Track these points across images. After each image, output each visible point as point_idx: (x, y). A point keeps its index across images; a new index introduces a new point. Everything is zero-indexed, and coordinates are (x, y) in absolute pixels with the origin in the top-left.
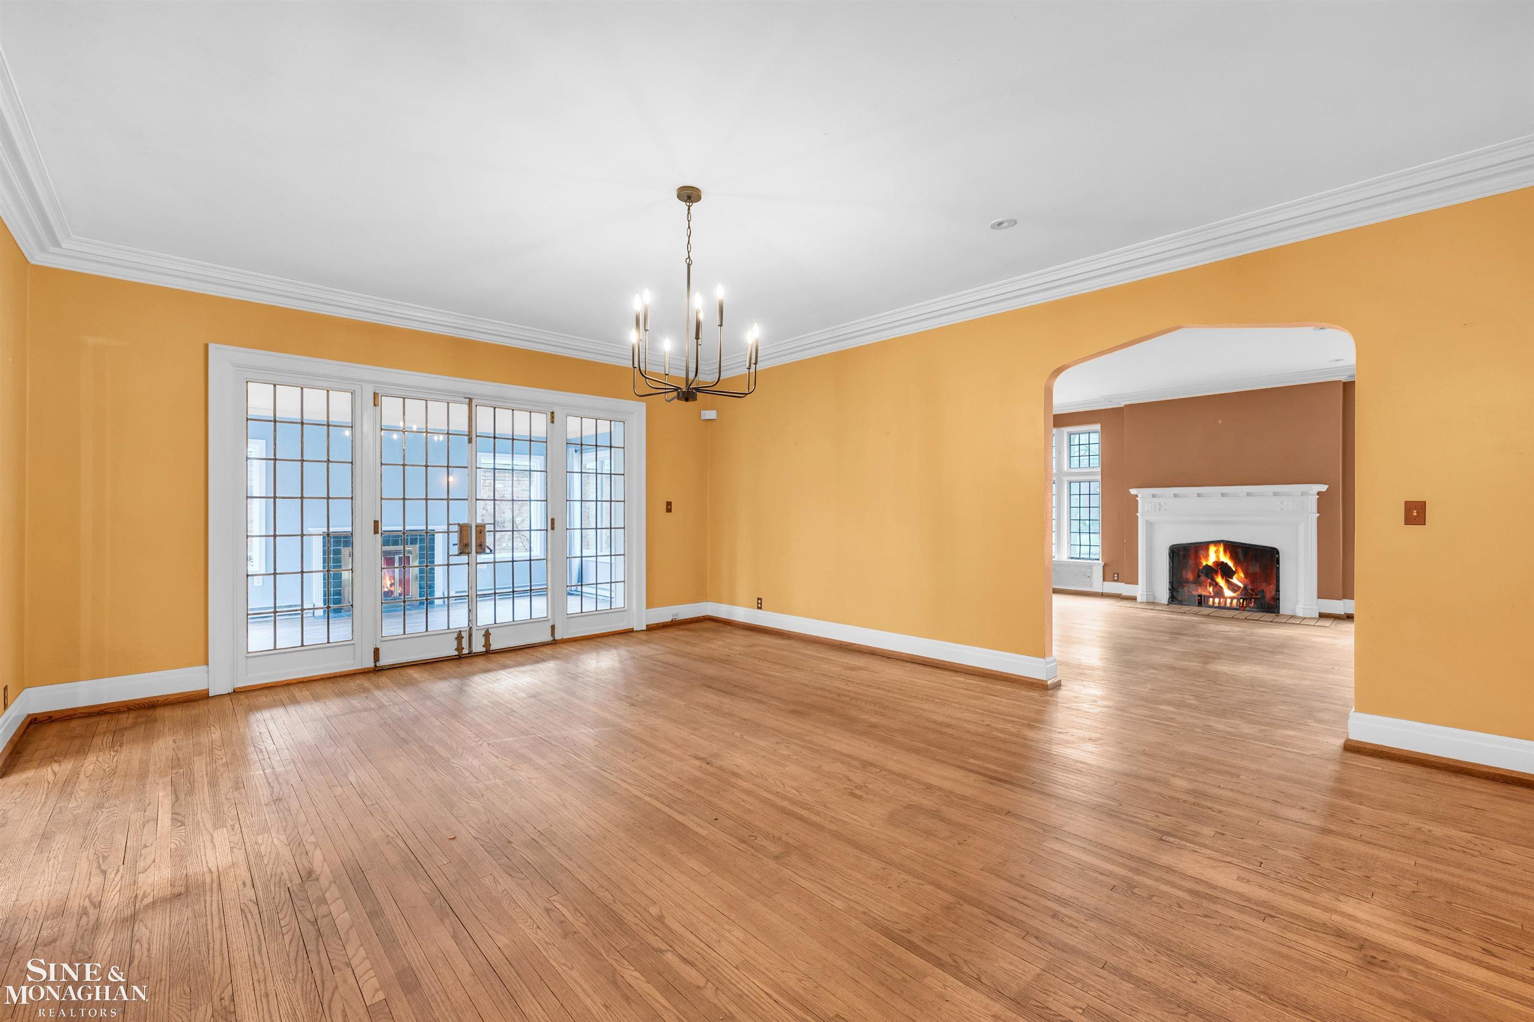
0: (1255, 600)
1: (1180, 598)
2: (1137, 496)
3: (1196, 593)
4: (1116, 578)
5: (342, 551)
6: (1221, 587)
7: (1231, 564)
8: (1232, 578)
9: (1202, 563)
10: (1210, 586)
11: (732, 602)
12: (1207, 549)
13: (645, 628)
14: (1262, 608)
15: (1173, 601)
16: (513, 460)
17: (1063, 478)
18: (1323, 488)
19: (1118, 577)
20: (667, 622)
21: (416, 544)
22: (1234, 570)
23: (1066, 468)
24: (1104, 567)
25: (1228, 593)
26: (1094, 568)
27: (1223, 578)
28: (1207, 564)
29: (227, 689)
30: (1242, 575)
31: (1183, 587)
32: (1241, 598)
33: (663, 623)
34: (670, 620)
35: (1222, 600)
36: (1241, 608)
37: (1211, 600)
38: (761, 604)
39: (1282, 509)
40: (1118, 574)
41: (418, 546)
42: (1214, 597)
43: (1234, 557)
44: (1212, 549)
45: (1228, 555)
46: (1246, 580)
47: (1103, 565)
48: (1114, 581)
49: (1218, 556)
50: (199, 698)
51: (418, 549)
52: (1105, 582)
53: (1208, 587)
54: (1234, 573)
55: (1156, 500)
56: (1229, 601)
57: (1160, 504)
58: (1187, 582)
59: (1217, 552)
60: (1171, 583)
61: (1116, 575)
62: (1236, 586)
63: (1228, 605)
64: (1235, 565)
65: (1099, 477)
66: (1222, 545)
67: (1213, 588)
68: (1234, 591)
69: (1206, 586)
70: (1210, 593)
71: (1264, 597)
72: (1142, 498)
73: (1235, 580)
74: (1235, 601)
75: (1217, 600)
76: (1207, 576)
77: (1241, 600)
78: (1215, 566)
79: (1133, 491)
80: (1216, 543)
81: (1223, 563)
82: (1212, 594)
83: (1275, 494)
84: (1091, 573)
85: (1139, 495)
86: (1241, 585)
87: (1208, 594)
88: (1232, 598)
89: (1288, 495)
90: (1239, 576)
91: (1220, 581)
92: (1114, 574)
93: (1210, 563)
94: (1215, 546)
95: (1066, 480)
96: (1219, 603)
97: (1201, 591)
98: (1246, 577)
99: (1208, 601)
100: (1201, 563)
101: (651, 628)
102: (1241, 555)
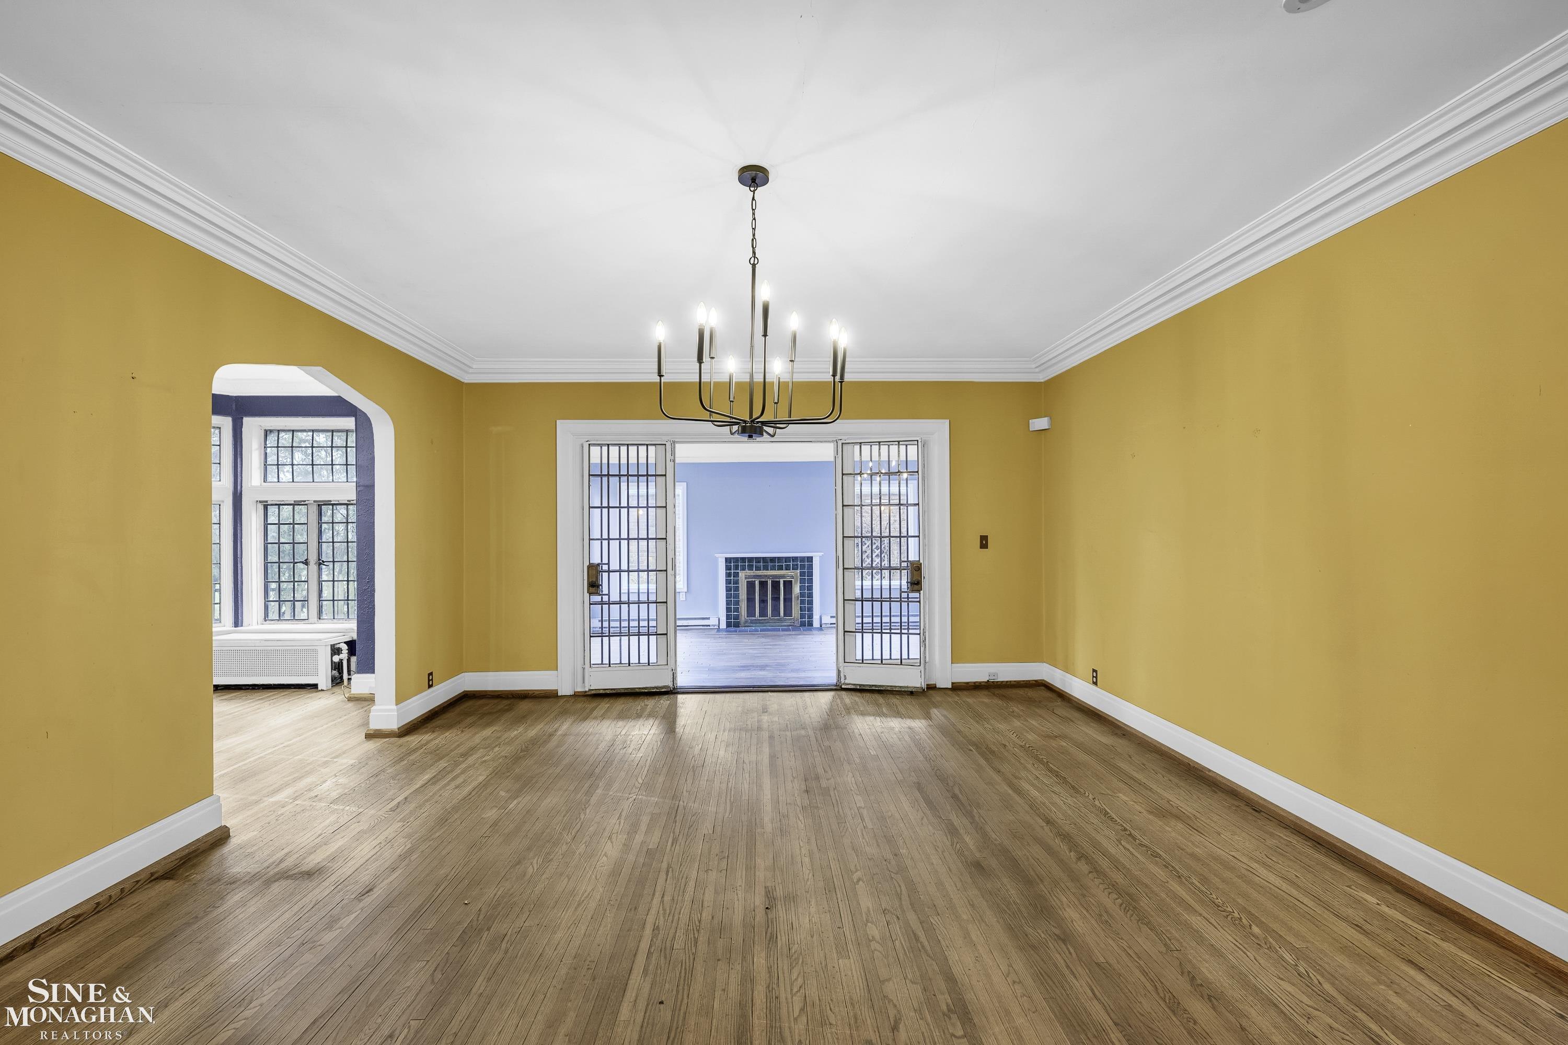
5: (740, 574)
11: (1068, 668)
13: (950, 686)
16: (889, 487)
20: (980, 683)
21: (797, 569)
29: (569, 692)
33: (975, 683)
34: (986, 680)
38: (1096, 677)
41: (799, 571)
50: (550, 696)
51: (799, 574)
101: (957, 688)
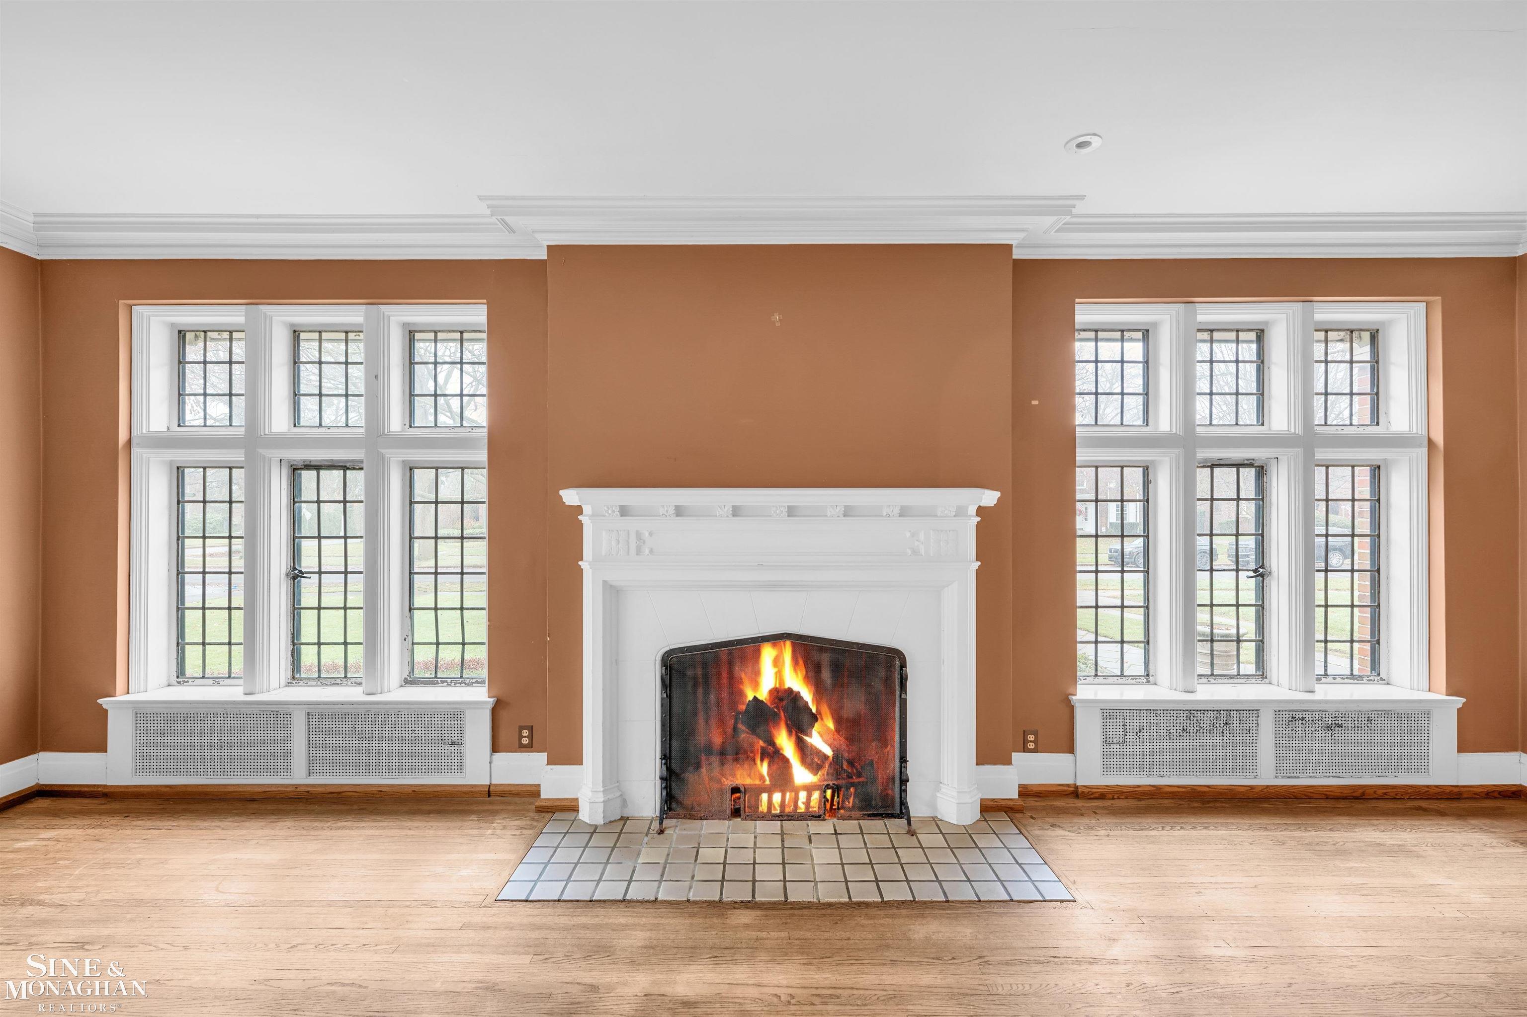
0: (856, 790)
1: (687, 801)
2: (579, 510)
3: (729, 782)
4: (525, 741)
6: (786, 761)
7: (807, 695)
8: (810, 736)
9: (746, 696)
10: (762, 760)
12: (756, 656)
14: (869, 806)
15: (670, 809)
17: (387, 452)
18: (990, 498)
19: (531, 737)
22: (814, 710)
23: (396, 423)
24: (494, 711)
25: (802, 775)
26: (469, 715)
27: (790, 732)
28: (755, 698)
30: (830, 724)
31: (698, 766)
32: (828, 787)
35: (788, 794)
36: (830, 810)
37: (764, 797)
39: (915, 552)
40: (531, 729)
42: (770, 791)
43: (814, 677)
44: (768, 653)
45: (802, 672)
46: (837, 736)
47: (490, 706)
48: (522, 748)
49: (779, 675)
52: (497, 756)
53: (759, 762)
54: (815, 718)
55: (632, 524)
56: (803, 796)
57: (639, 535)
58: (708, 750)
59: (777, 662)
60: (666, 757)
61: (525, 733)
62: (819, 753)
63: (802, 808)
64: (817, 698)
65: (482, 456)
66: (788, 644)
67: (769, 766)
68: (813, 767)
69: (754, 760)
70: (762, 778)
71: (873, 780)
72: (593, 516)
73: (817, 740)
74: (816, 795)
75: (777, 797)
76: (753, 729)
77: (829, 793)
78: (773, 702)
79: (570, 496)
80: (776, 639)
81: (790, 690)
82: (768, 782)
83: (904, 512)
84: (460, 731)
85: (587, 509)
86: (828, 752)
87: (757, 782)
88: (809, 789)
89: (928, 513)
90: (824, 726)
91: (785, 742)
92: (521, 728)
93: (763, 694)
94: (774, 645)
95: (395, 462)
96: (783, 805)
97: (742, 778)
98: (838, 730)
99: (758, 801)
100: (741, 694)
102: (826, 673)
